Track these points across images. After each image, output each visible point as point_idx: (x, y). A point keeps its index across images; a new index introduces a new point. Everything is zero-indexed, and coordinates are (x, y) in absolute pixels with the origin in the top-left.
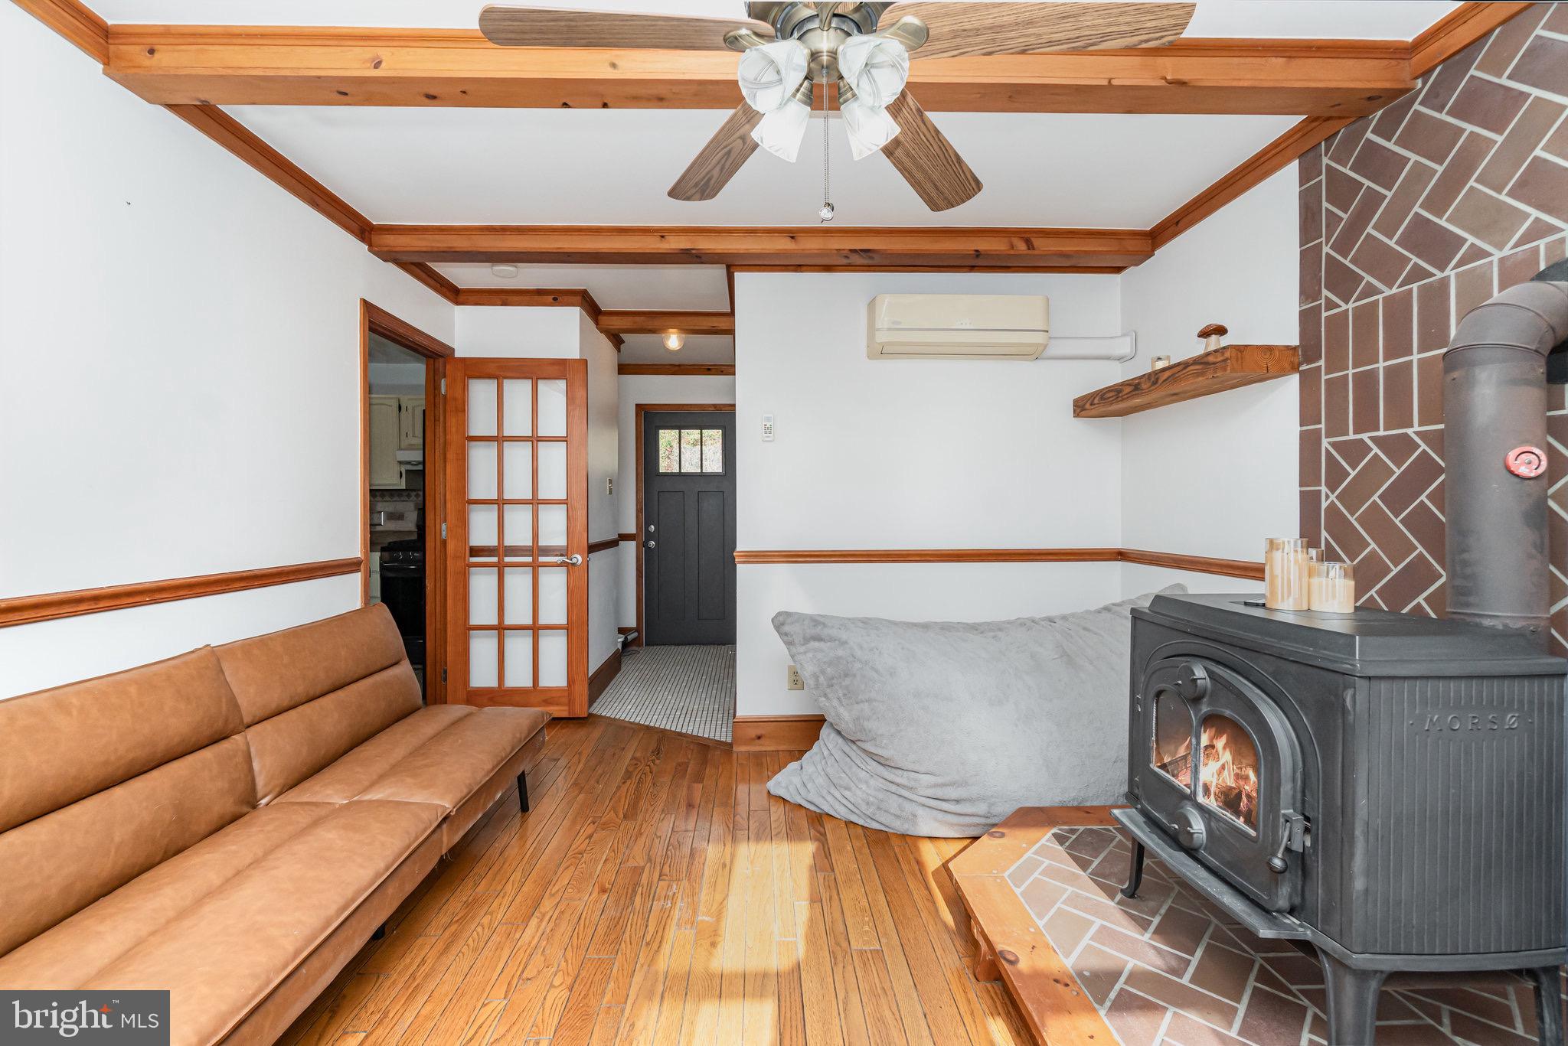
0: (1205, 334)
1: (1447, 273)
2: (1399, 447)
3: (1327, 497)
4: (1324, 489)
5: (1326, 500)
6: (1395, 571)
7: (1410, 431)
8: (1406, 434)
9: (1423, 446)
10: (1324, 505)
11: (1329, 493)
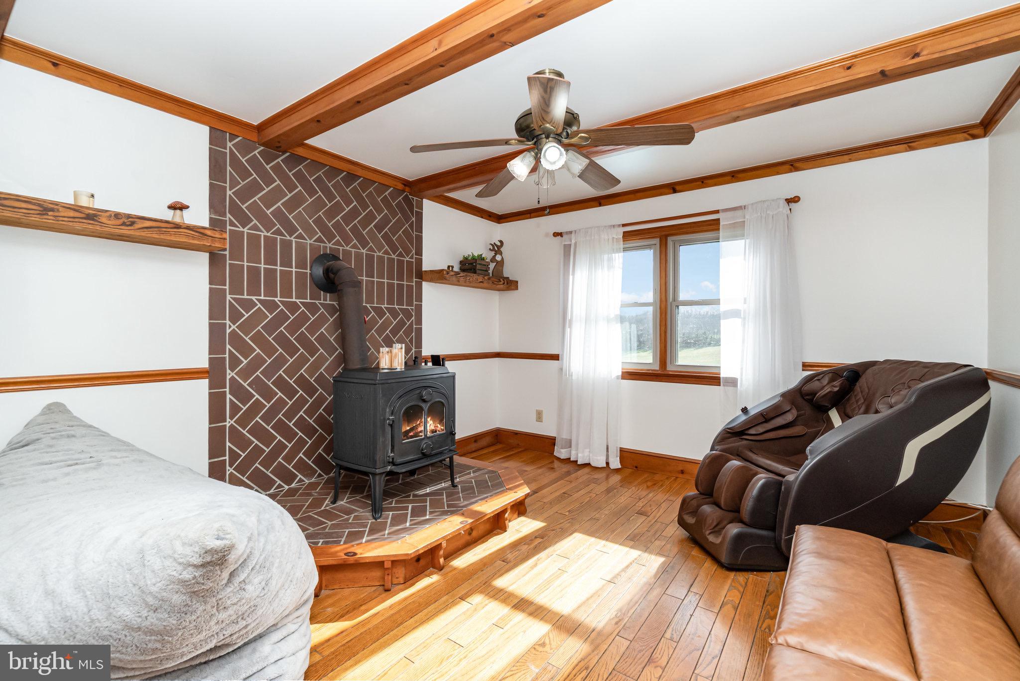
0: (173, 207)
1: (292, 238)
2: (272, 306)
3: (230, 327)
4: (228, 322)
5: (229, 329)
6: (269, 361)
7: (276, 299)
8: (274, 300)
9: (282, 307)
10: (228, 331)
11: (231, 324)
